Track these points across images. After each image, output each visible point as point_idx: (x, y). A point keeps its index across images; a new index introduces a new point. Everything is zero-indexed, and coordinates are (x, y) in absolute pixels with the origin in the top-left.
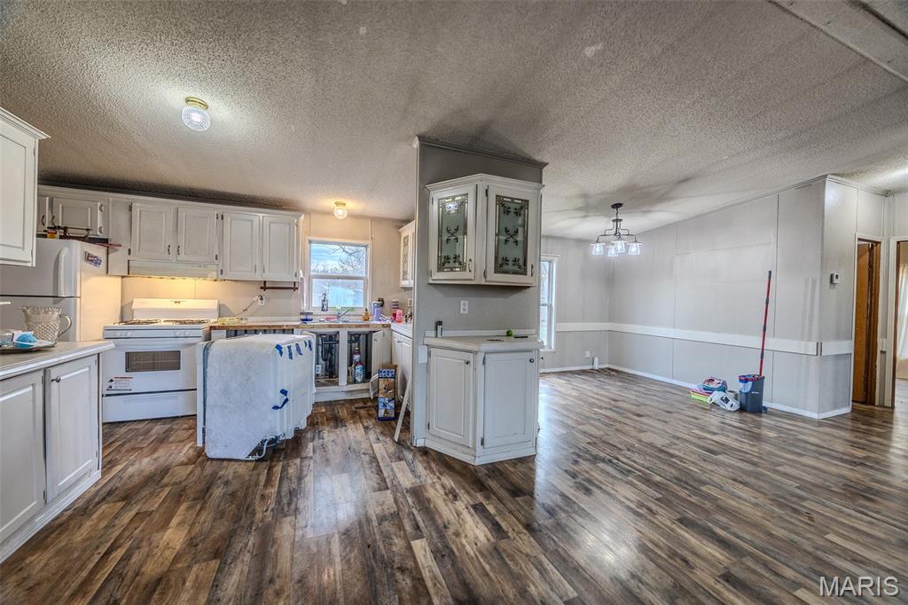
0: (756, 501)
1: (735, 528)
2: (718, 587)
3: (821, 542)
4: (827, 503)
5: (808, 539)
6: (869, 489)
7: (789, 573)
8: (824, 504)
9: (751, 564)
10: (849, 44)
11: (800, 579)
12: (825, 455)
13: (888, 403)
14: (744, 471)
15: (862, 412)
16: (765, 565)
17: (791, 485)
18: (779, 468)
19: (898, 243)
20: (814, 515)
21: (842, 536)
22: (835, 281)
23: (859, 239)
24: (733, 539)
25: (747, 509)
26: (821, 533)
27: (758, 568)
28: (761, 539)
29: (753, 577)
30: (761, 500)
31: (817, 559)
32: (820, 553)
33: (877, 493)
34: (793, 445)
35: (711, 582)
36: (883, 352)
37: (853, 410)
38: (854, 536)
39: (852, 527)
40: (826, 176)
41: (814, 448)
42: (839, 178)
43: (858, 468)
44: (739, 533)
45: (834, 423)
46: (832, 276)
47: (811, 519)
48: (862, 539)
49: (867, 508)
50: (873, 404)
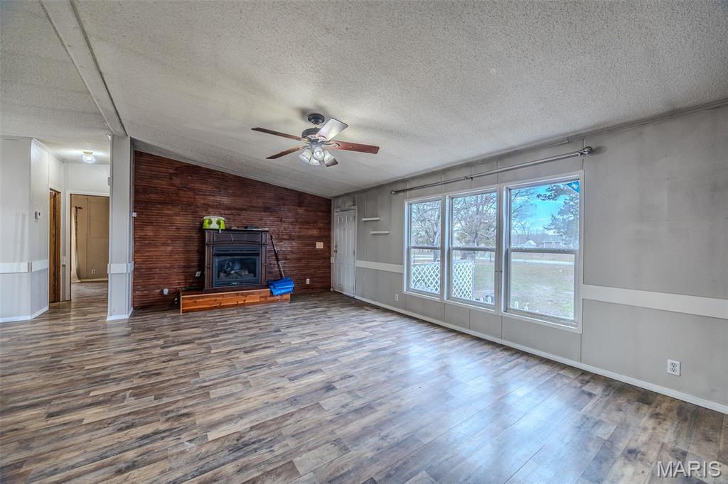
0: (31, 377)
1: (30, 396)
2: (49, 422)
3: (85, 372)
4: (73, 356)
5: (78, 374)
6: (88, 341)
7: (81, 392)
8: (72, 358)
9: (58, 402)
10: (85, 82)
11: (87, 390)
12: (53, 336)
13: (68, 298)
14: (6, 368)
15: (55, 307)
16: (65, 397)
17: (47, 358)
18: (29, 355)
19: (71, 195)
20: (71, 364)
21: (91, 364)
22: (38, 217)
23: (51, 189)
24: (37, 400)
25: (29, 384)
26: (82, 369)
27: (64, 401)
28: (52, 390)
29: (64, 405)
30: (34, 375)
31: (88, 378)
32: (88, 376)
33: (93, 340)
34: (27, 340)
35: (44, 423)
36: (64, 266)
37: (50, 308)
38: (96, 361)
39: (93, 359)
40: (32, 139)
41: (44, 335)
42: (40, 143)
43: (76, 334)
44: (37, 396)
45: (41, 318)
46: (36, 213)
47: (71, 367)
48: (100, 360)
49: (92, 348)
50: (59, 301)
